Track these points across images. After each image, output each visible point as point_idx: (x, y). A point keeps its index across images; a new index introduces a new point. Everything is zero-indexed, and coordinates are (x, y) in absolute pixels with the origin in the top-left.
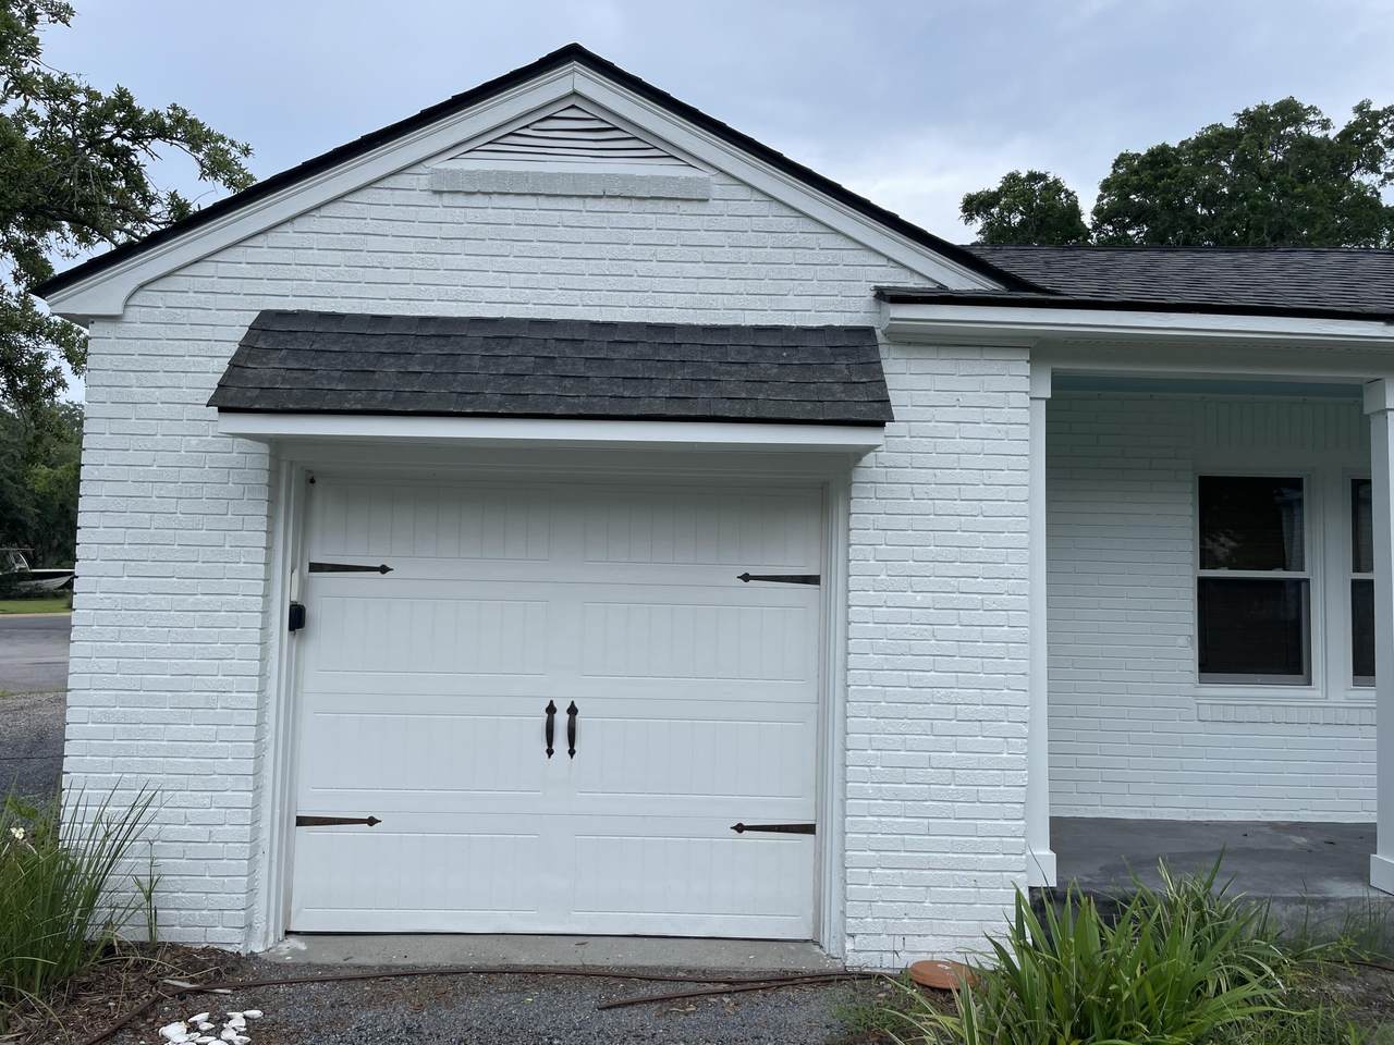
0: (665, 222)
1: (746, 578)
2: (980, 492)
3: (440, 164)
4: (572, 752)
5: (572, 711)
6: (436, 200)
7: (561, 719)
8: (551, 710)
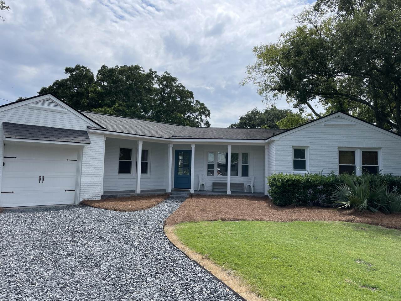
0: (61, 115)
1: (68, 160)
2: (98, 151)
3: (30, 105)
4: (43, 182)
5: (43, 177)
6: (29, 109)
7: (42, 178)
8: (40, 177)
